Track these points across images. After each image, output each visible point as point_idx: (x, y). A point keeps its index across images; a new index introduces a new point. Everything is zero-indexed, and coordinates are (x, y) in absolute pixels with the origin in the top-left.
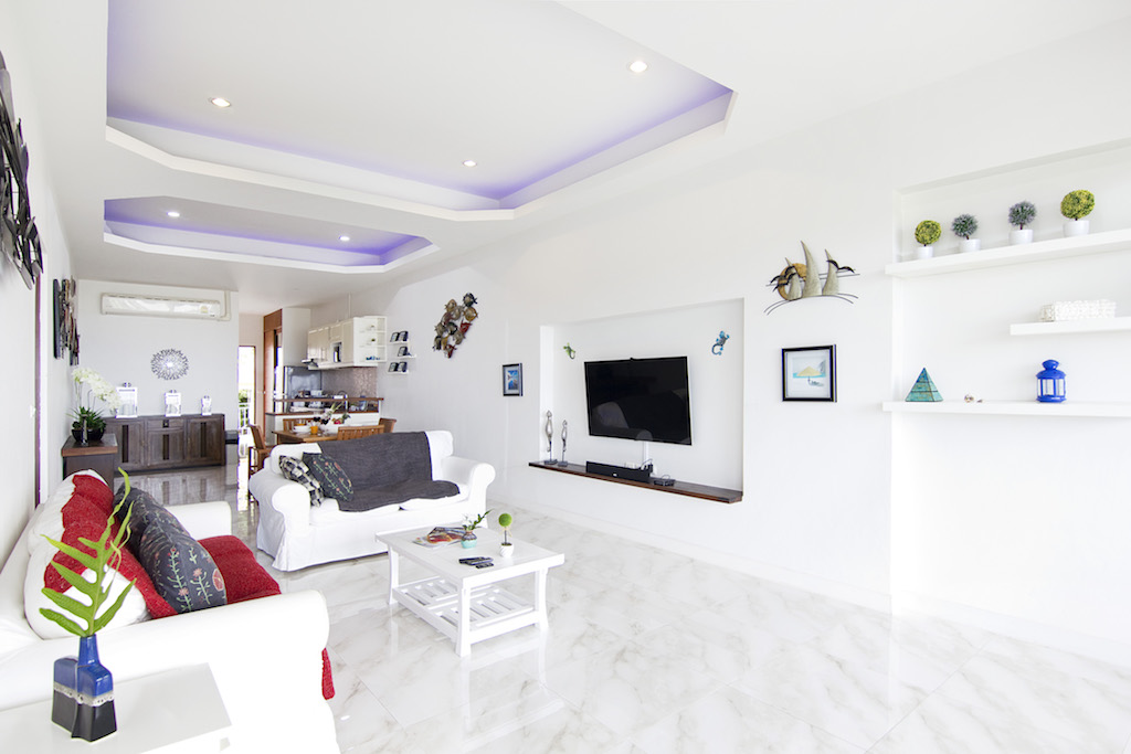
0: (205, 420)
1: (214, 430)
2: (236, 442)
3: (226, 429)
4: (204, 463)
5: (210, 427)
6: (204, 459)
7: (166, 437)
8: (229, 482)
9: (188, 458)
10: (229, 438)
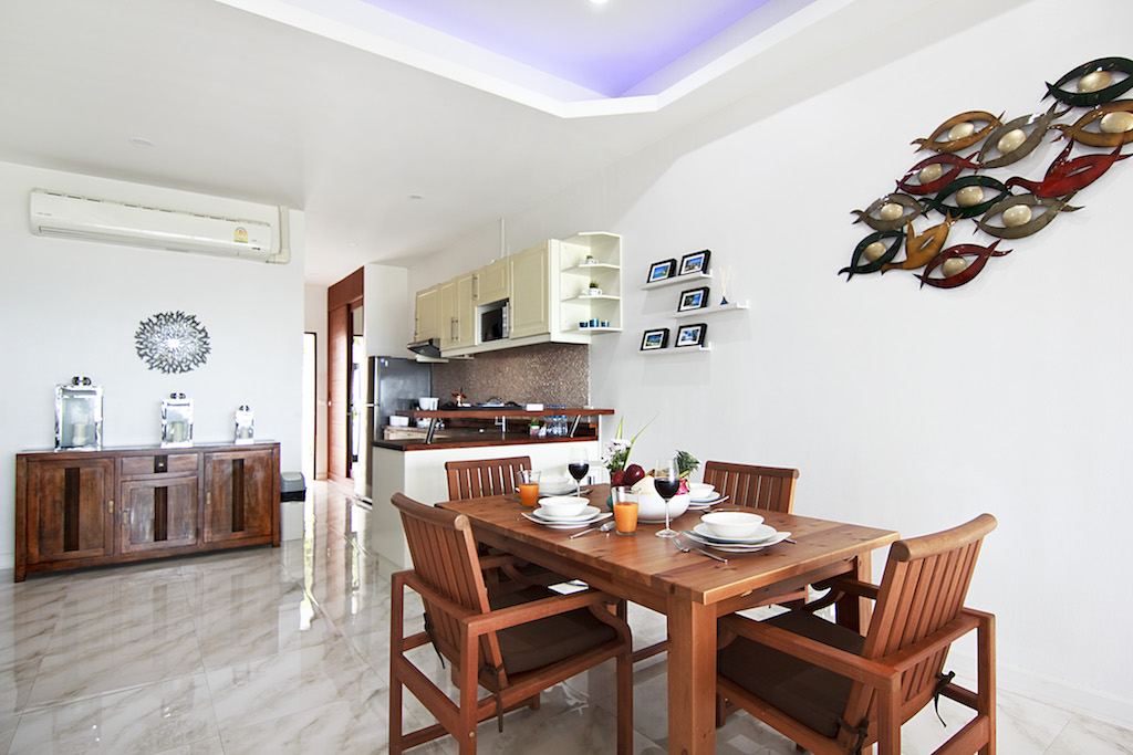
0: (240, 455)
1: (260, 475)
2: (299, 496)
3: (282, 471)
4: (238, 544)
5: (252, 469)
6: (239, 534)
7: (161, 494)
8: (288, 575)
9: (207, 535)
10: (286, 489)
